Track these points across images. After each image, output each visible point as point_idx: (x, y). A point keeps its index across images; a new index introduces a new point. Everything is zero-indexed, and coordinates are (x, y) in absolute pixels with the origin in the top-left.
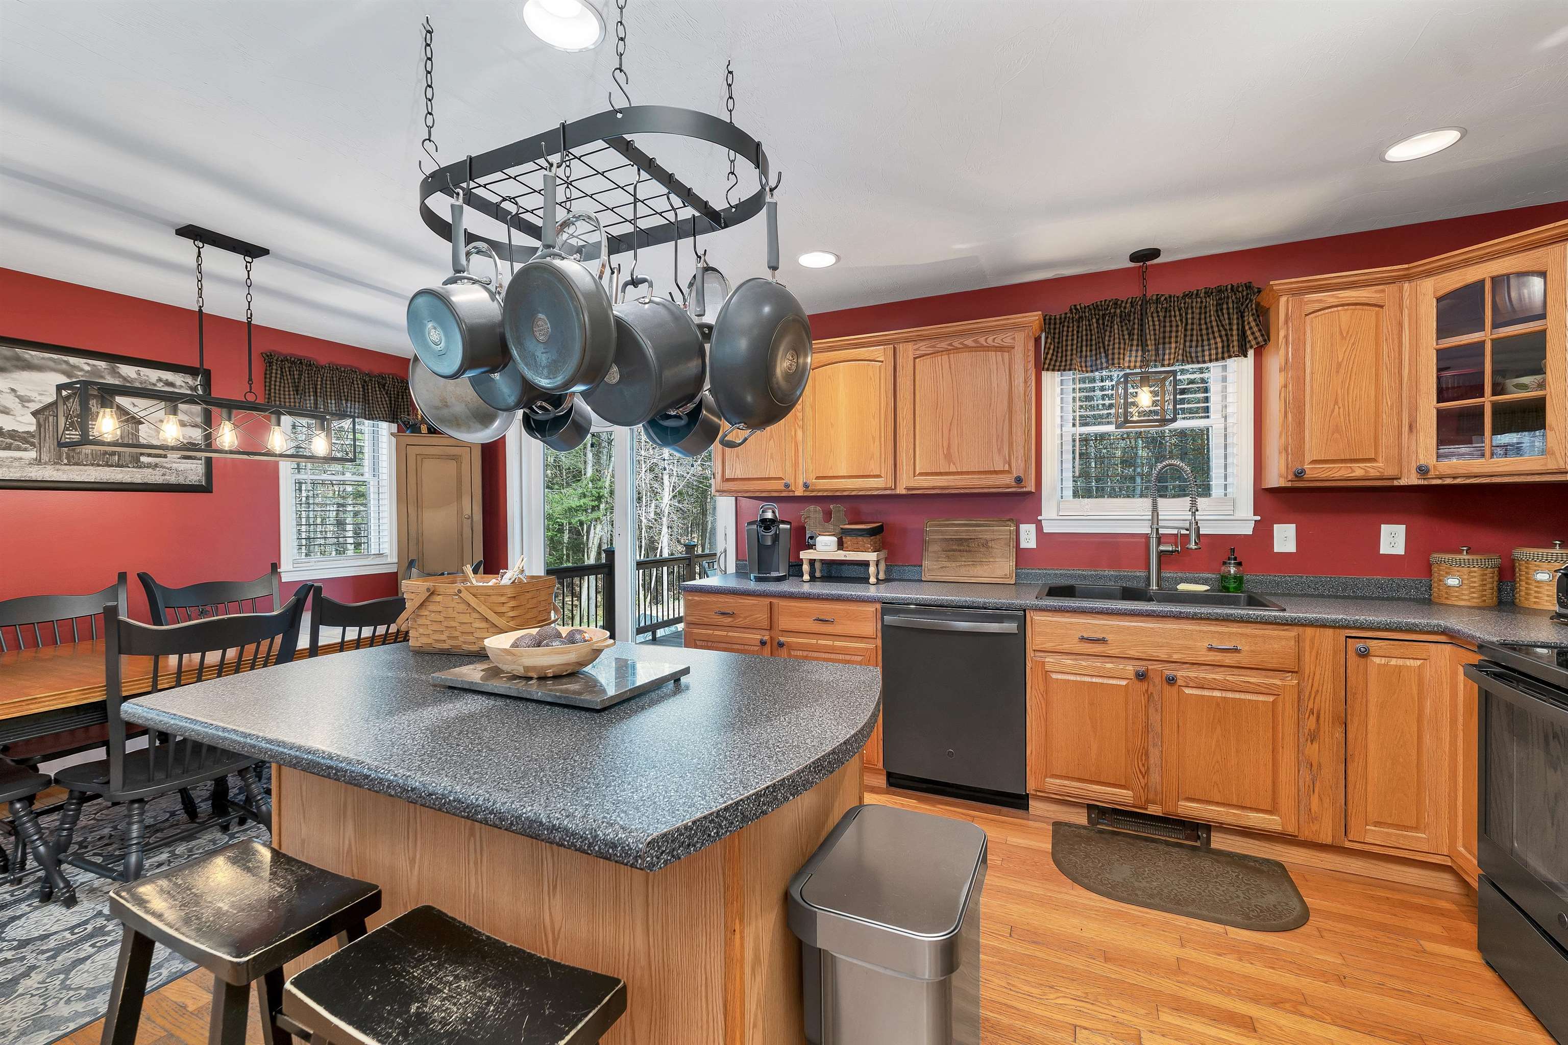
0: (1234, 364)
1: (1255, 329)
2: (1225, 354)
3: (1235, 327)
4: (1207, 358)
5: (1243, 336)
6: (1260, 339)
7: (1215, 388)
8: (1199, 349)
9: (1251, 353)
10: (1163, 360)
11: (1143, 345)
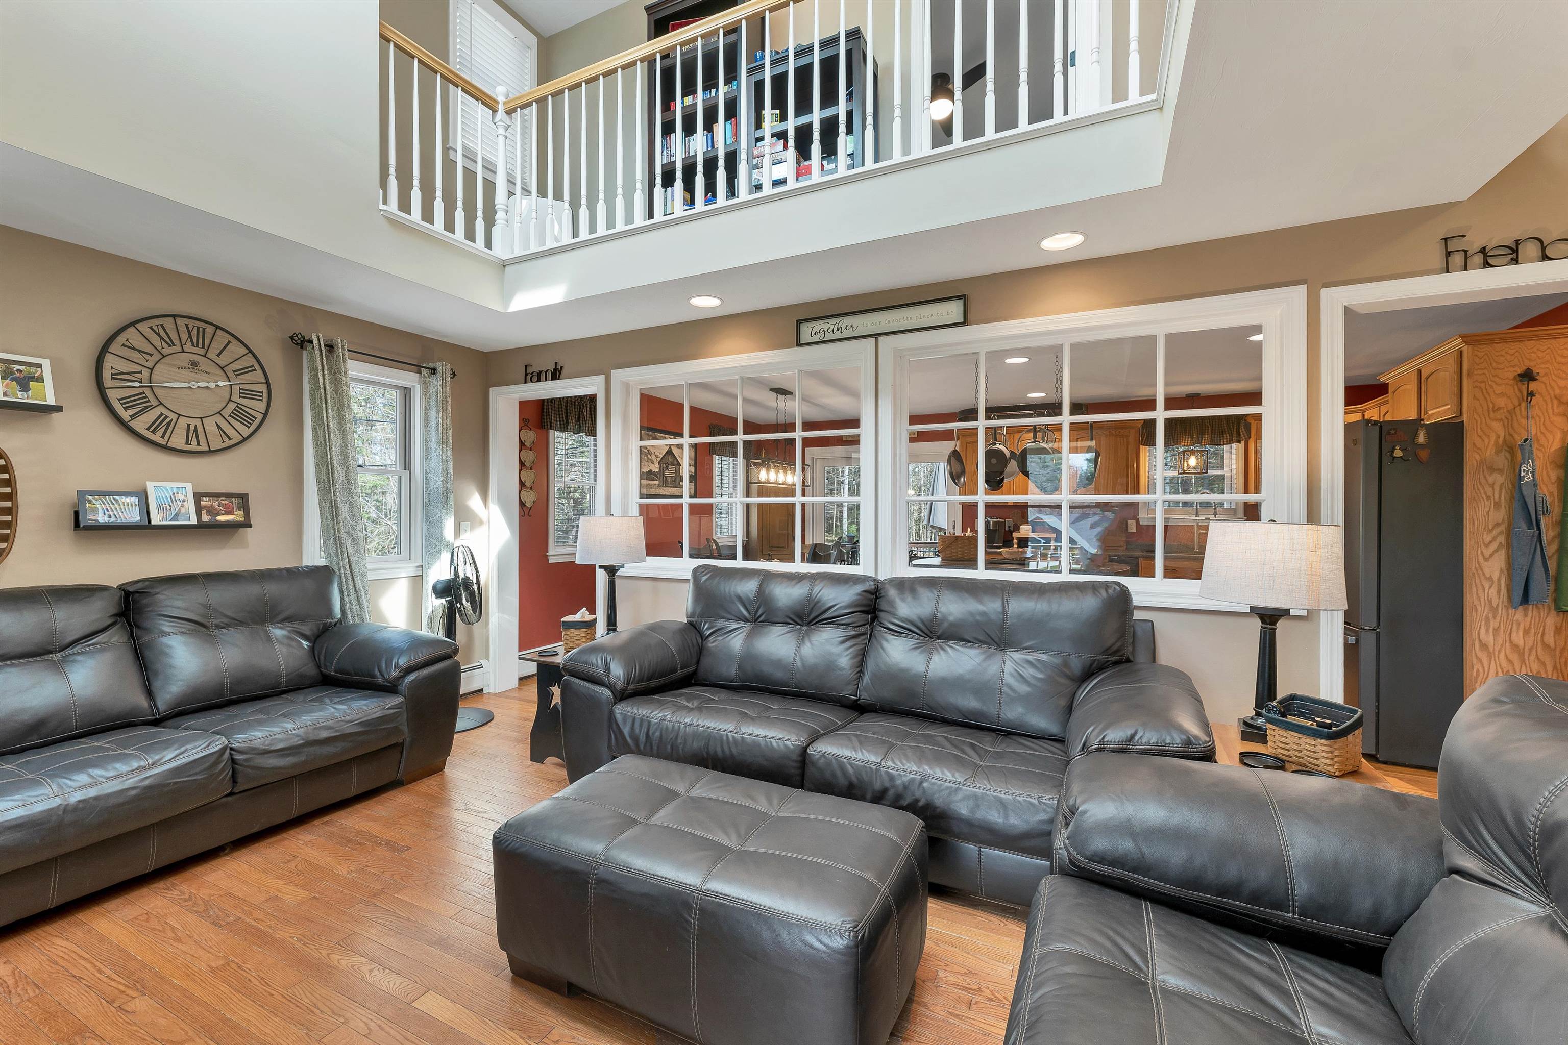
0: (1234, 445)
1: (1245, 432)
2: (1230, 442)
3: (1235, 430)
4: (1222, 443)
5: (1239, 434)
6: (1247, 437)
7: (1226, 455)
8: (1218, 439)
9: (1243, 442)
10: (1202, 442)
11: (1192, 438)
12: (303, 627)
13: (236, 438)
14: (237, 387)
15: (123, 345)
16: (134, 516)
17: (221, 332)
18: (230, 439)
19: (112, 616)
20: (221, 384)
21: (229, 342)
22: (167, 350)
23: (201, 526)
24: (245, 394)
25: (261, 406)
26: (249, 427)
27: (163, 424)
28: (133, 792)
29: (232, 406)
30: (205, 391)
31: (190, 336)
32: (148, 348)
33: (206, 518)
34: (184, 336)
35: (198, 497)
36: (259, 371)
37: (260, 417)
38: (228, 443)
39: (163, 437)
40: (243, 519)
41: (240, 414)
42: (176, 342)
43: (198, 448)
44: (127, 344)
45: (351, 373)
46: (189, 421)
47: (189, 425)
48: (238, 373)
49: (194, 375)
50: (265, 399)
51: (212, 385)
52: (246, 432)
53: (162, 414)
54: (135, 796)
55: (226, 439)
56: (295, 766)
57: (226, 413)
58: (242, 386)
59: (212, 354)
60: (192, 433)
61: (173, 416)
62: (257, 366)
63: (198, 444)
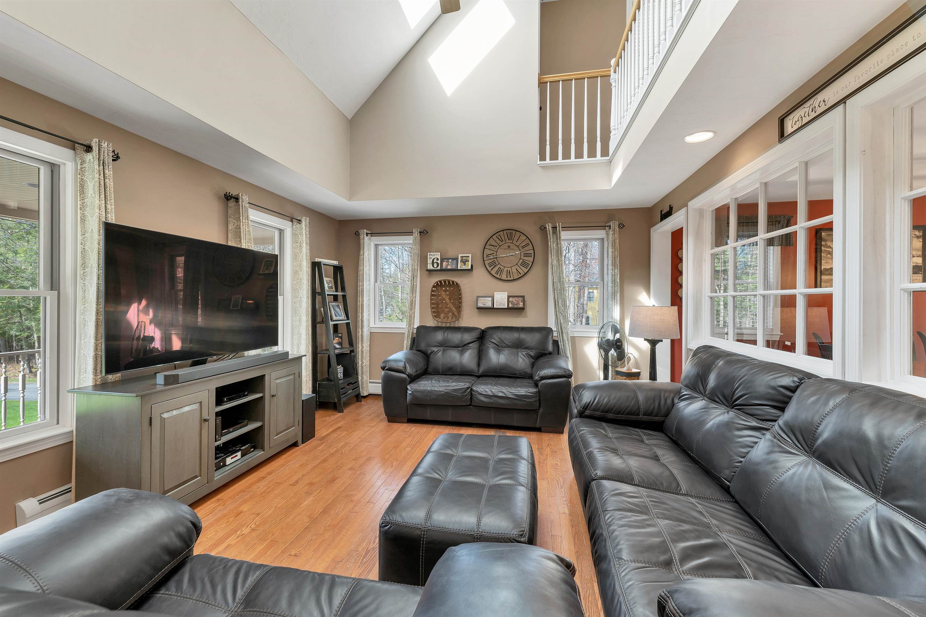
12: (531, 353)
13: (523, 273)
14: (523, 253)
15: (489, 245)
16: (489, 305)
17: (518, 232)
18: (520, 274)
19: (477, 338)
20: (517, 253)
21: (520, 235)
22: (501, 243)
23: (508, 309)
24: (526, 255)
25: (531, 259)
26: (527, 268)
27: (500, 271)
28: (443, 393)
29: (521, 261)
30: (512, 256)
31: (508, 237)
32: (496, 244)
33: (510, 306)
34: (506, 237)
35: (509, 297)
36: (531, 245)
37: (531, 264)
38: (520, 276)
39: (500, 276)
40: (522, 306)
41: (524, 264)
42: (504, 240)
43: (511, 279)
44: (490, 244)
45: (562, 238)
46: (507, 269)
47: (507, 270)
48: (523, 247)
49: (508, 251)
50: (533, 256)
51: (514, 254)
52: (526, 270)
53: (500, 267)
54: (443, 394)
55: (519, 274)
56: (489, 403)
57: (519, 264)
58: (525, 252)
59: (514, 242)
60: (509, 273)
61: (502, 268)
62: (530, 243)
63: (510, 277)
